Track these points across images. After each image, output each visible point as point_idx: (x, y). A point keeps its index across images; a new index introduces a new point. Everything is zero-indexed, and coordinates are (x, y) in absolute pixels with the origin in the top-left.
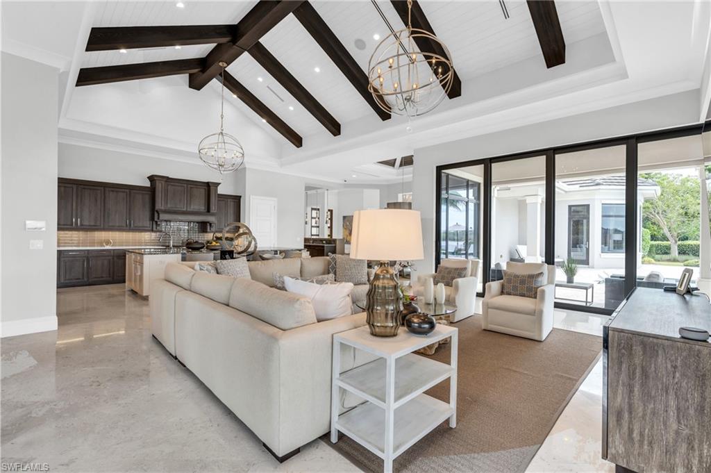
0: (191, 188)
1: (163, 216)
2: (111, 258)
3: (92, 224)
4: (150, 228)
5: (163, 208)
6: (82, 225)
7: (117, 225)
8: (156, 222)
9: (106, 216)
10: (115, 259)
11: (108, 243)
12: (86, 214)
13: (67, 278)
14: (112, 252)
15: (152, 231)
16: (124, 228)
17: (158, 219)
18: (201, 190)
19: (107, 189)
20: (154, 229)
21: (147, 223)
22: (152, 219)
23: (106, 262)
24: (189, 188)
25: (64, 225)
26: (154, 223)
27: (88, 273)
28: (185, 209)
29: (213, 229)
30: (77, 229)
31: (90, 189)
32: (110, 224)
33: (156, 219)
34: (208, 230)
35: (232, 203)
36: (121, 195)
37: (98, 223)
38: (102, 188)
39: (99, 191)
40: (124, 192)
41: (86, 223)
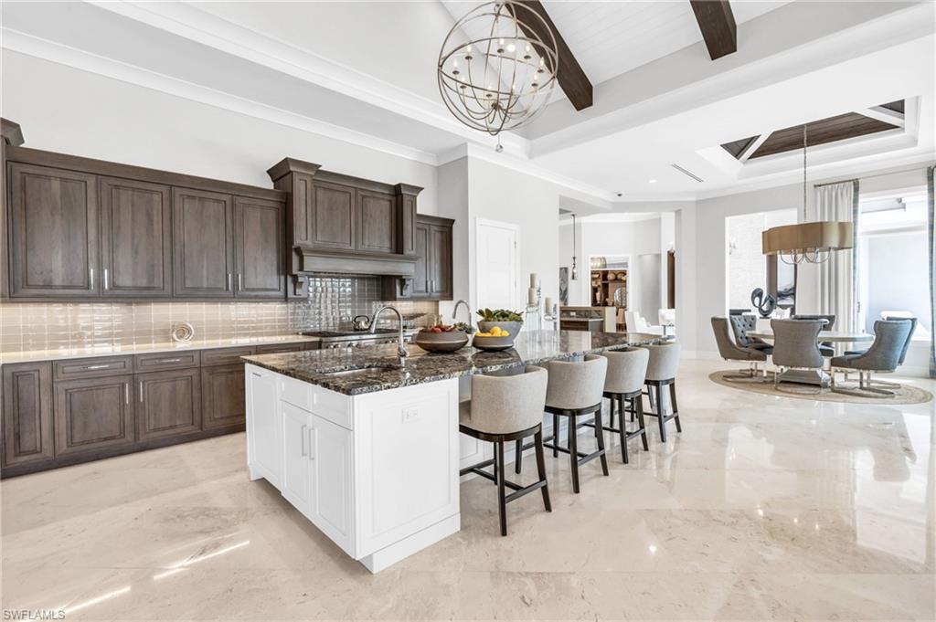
0: (364, 197)
1: (312, 263)
2: (194, 372)
3: (143, 282)
4: (281, 293)
5: (309, 243)
6: (114, 286)
7: (205, 286)
8: (295, 278)
9: (178, 264)
10: (205, 374)
11: (183, 331)
12: (124, 258)
13: (77, 438)
14: (196, 356)
15: (286, 299)
16: (224, 293)
17: (301, 269)
18: (382, 202)
19: (178, 192)
20: (290, 294)
21: (272, 280)
22: (285, 268)
23: (181, 385)
24: (360, 198)
25: (64, 287)
26: (289, 279)
27: (135, 417)
28: (353, 247)
29: (408, 292)
30: (101, 297)
31: (134, 189)
32: (189, 284)
33: (295, 271)
34: (398, 295)
35: (438, 235)
36: (213, 209)
37: (158, 283)
38: (164, 189)
39: (157, 198)
40: (218, 201)
41: (125, 280)
